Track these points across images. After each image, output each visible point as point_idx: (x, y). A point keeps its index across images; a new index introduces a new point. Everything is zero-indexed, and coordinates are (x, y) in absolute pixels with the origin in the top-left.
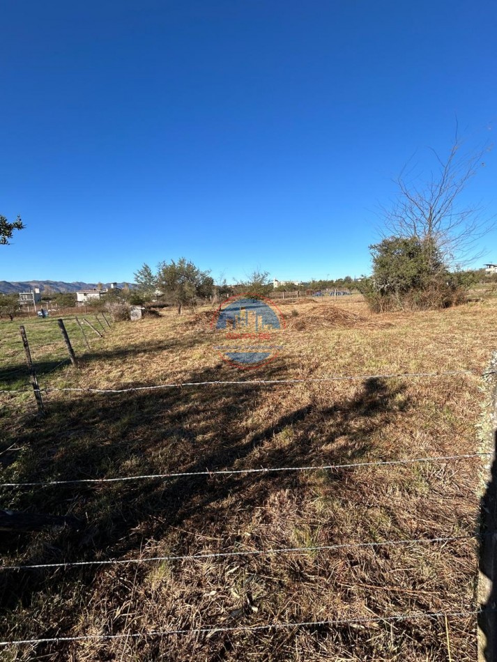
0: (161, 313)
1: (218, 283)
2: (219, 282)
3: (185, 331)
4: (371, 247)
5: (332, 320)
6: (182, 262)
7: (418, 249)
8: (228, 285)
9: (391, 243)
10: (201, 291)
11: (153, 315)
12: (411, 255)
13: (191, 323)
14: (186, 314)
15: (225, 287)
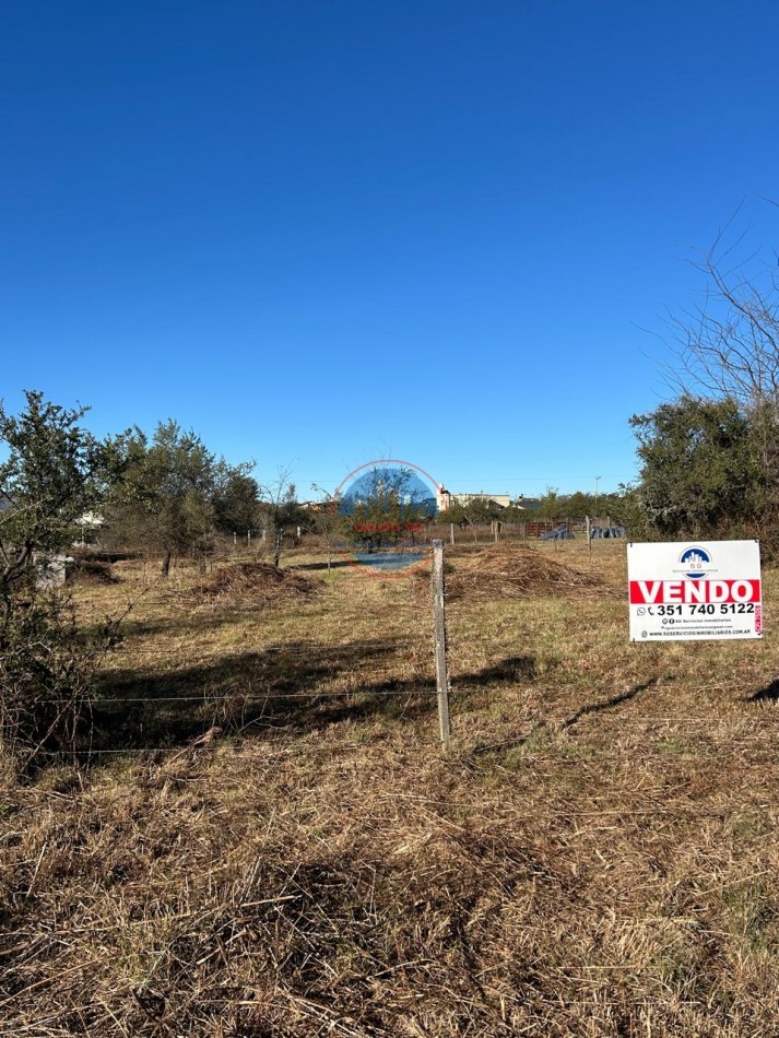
0: (117, 573)
1: (271, 493)
2: (275, 494)
3: (194, 605)
4: (636, 421)
5: (523, 584)
6: (167, 434)
7: (740, 429)
8: (300, 501)
9: (681, 413)
10: (229, 515)
11: (97, 578)
12: (724, 441)
13: (206, 590)
14: (184, 575)
15: (292, 506)
